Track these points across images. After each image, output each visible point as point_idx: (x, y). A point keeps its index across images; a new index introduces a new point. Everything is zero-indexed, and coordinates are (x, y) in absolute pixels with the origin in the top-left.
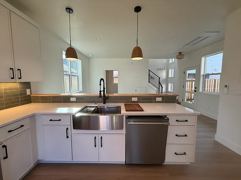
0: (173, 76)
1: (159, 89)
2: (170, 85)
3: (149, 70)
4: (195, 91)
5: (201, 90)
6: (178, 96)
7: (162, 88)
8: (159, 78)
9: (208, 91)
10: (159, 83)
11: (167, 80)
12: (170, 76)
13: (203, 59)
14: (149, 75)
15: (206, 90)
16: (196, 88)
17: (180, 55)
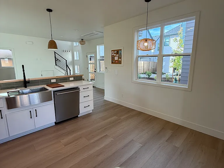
0: (78, 59)
1: (67, 71)
2: (76, 67)
3: (55, 52)
4: (95, 72)
5: (98, 71)
6: (83, 75)
7: (70, 70)
8: (66, 61)
9: (103, 71)
10: (67, 66)
11: (73, 62)
12: (75, 59)
13: (98, 47)
14: (55, 58)
15: (101, 71)
16: (95, 69)
17: (82, 42)
